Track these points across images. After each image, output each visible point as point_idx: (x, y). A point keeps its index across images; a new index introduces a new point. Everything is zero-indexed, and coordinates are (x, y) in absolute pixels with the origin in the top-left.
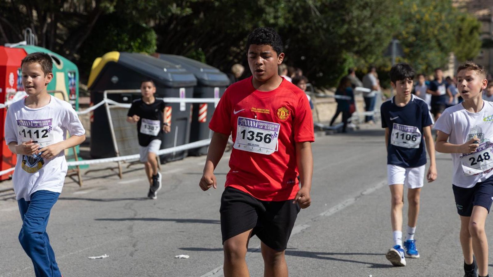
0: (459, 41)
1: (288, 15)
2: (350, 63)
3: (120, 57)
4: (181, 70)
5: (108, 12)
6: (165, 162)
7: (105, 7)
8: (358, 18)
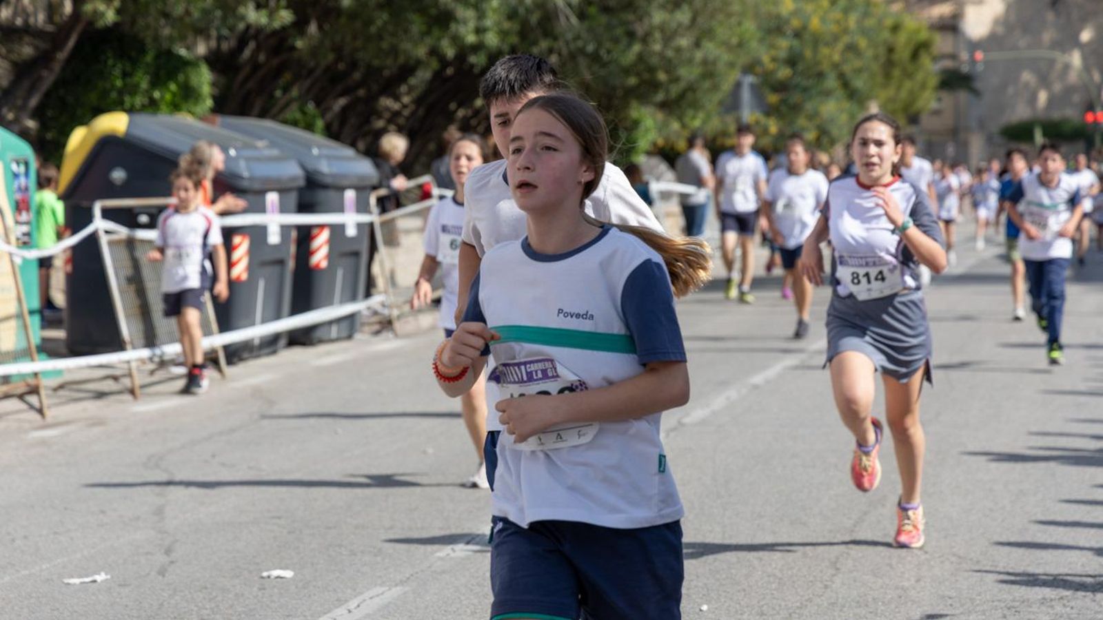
0: (887, 75)
1: (507, 25)
2: (647, 130)
3: (130, 124)
4: (268, 152)
5: (100, 24)
6: (235, 360)
7: (95, 12)
8: (662, 28)
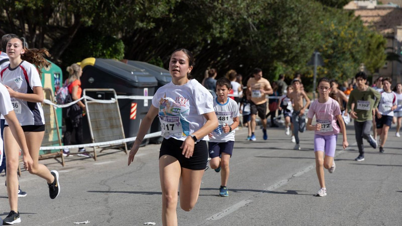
0: (368, 54)
1: (230, 31)
2: (280, 70)
3: (96, 62)
4: (144, 73)
5: (87, 25)
7: (84, 21)
8: (287, 33)
